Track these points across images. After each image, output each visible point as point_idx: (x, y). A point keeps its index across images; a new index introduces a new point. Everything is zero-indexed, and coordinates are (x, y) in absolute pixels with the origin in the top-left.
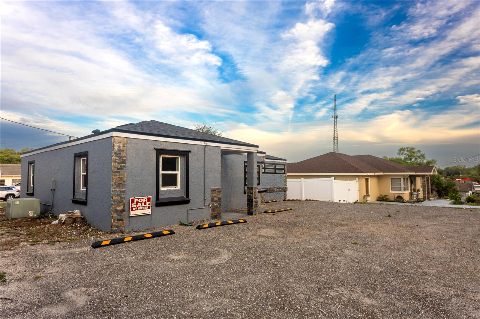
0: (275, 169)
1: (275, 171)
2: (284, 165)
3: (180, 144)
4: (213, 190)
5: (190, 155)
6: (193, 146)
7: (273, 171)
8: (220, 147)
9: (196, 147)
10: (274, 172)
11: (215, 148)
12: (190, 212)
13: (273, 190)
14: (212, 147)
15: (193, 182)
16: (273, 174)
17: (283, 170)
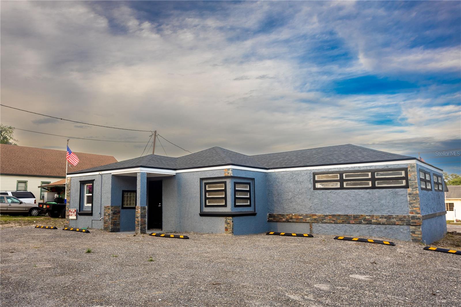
0: (373, 179)
1: (373, 184)
2: (406, 170)
3: (90, 176)
4: (106, 207)
5: (94, 182)
6: (96, 176)
7: (368, 184)
8: (111, 173)
9: (97, 176)
10: (370, 185)
11: (108, 175)
12: (93, 221)
13: (365, 220)
14: (106, 175)
15: (95, 201)
16: (368, 190)
17: (404, 181)
